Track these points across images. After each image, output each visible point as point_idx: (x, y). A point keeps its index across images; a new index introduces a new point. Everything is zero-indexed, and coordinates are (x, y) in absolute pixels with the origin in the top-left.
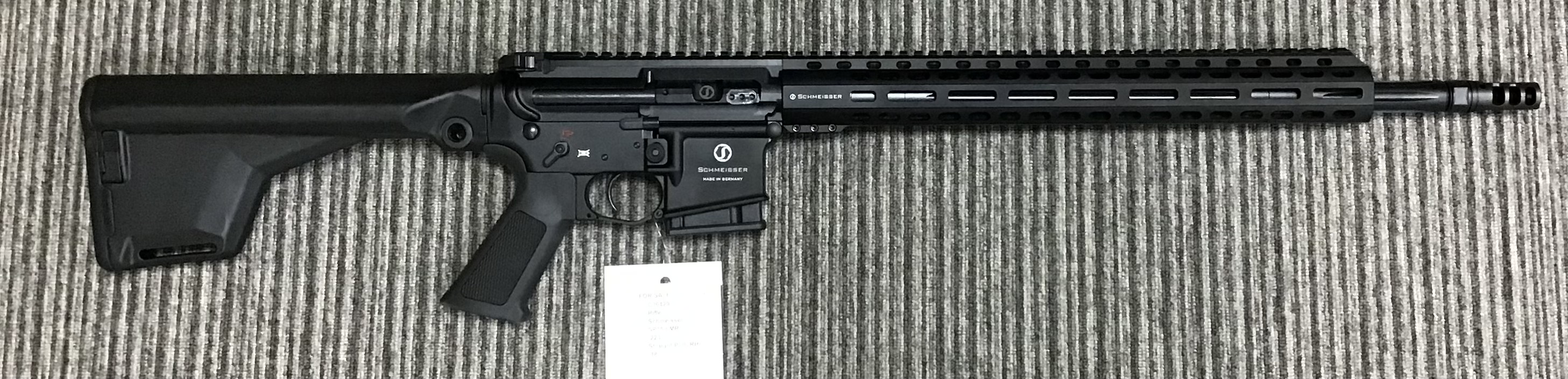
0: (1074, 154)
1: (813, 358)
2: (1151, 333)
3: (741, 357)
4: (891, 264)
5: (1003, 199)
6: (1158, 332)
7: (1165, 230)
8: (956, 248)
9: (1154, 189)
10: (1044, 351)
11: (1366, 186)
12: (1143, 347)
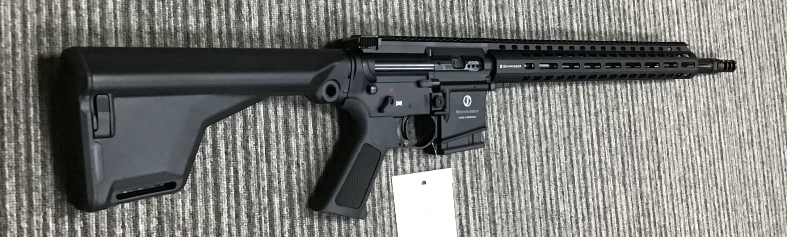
0: (586, 97)
1: (494, 222)
2: (620, 190)
3: (462, 226)
4: (522, 163)
5: (563, 123)
6: (622, 189)
7: (620, 135)
8: (547, 151)
9: (615, 114)
10: (584, 205)
11: (680, 110)
12: (618, 197)
